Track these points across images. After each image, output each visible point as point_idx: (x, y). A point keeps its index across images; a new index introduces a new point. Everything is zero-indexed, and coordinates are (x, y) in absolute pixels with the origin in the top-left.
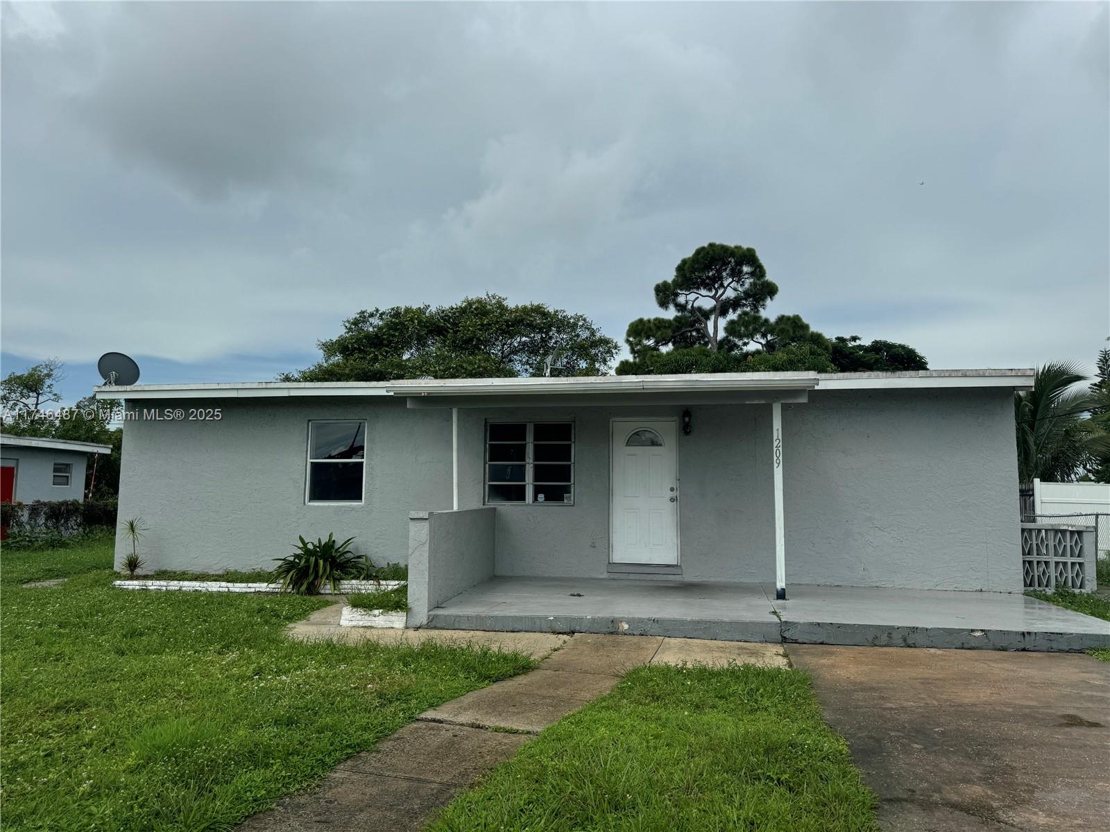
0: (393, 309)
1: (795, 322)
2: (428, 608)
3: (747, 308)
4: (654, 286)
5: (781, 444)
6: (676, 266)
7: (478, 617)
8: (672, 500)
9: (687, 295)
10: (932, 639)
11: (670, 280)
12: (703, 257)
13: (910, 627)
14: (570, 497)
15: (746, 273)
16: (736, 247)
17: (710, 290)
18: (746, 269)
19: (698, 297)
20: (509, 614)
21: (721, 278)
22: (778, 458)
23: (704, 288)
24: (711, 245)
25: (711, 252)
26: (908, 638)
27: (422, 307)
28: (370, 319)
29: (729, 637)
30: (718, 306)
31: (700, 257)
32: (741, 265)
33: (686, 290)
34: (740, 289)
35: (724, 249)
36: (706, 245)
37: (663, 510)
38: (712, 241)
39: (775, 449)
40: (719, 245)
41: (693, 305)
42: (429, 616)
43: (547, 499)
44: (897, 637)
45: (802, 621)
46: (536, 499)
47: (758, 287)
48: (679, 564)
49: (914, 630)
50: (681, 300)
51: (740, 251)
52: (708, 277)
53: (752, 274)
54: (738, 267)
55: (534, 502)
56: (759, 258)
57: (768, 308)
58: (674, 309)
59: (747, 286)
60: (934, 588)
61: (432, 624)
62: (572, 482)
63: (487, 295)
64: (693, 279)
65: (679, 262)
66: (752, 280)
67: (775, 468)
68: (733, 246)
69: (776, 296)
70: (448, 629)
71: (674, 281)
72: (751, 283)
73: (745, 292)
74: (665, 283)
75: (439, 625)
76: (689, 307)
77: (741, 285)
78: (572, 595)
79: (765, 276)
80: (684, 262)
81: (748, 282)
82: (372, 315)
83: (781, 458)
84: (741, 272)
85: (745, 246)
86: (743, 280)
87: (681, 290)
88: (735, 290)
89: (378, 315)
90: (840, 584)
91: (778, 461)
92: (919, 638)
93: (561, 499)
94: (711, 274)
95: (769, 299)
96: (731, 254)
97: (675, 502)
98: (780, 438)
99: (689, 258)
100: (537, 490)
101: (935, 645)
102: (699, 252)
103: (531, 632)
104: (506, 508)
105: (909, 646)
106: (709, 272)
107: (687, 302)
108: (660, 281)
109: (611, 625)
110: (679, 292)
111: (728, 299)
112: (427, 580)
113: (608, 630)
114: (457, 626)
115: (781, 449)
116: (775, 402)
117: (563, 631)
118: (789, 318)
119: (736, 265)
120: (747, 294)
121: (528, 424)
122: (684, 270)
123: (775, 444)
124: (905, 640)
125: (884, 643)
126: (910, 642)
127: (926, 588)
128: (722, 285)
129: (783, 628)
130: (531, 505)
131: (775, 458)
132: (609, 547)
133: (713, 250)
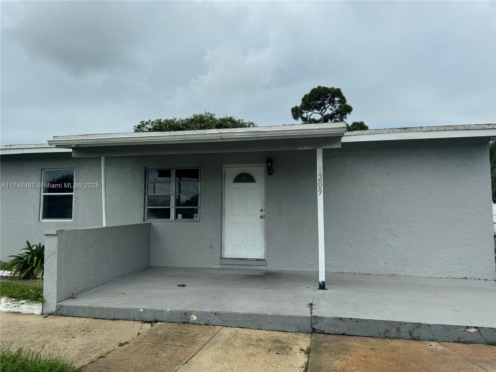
0: (157, 120)
1: (361, 125)
2: (57, 300)
3: (337, 119)
4: (291, 109)
5: (322, 178)
6: (302, 99)
7: (90, 308)
8: (262, 217)
9: (307, 113)
10: (433, 333)
11: (299, 106)
12: (314, 93)
13: (415, 323)
14: (198, 215)
15: (337, 101)
16: (331, 88)
17: (319, 110)
18: (337, 99)
19: (312, 114)
20: (112, 306)
21: (324, 104)
22: (320, 188)
23: (316, 109)
24: (319, 87)
25: (319, 91)
26: (413, 332)
27: (172, 119)
28: (147, 125)
29: (272, 328)
30: (323, 118)
31: (313, 93)
32: (334, 97)
33: (307, 110)
34: (334, 109)
35: (325, 89)
36: (316, 87)
37: (256, 223)
38: (319, 85)
39: (318, 182)
40: (323, 87)
41: (310, 117)
42: (57, 306)
43: (183, 217)
44: (404, 332)
45: (328, 316)
46: (176, 217)
47: (342, 108)
48: (265, 259)
49: (419, 325)
50: (305, 115)
51: (334, 90)
52: (318, 104)
53: (339, 102)
54: (333, 98)
55: (175, 219)
56: (343, 93)
57: (347, 119)
58: (301, 120)
59: (337, 107)
60: (433, 276)
61: (59, 313)
62: (199, 206)
63: (205, 113)
64: (310, 105)
65: (303, 96)
66: (339, 105)
67: (318, 194)
68: (330, 87)
69: (351, 112)
70: (70, 316)
71: (301, 106)
72: (339, 106)
73: (336, 111)
74: (296, 107)
75: (64, 313)
76: (308, 119)
77: (334, 107)
78: (179, 286)
79: (346, 103)
80: (306, 96)
81: (338, 105)
82: (147, 123)
83: (322, 188)
84: (334, 101)
85: (336, 88)
86: (335, 105)
87: (305, 110)
88: (331, 110)
89: (150, 123)
90: (369, 272)
91: (320, 190)
92: (422, 333)
93: (192, 217)
94: (319, 102)
95: (348, 114)
96: (329, 91)
97: (263, 219)
98: (322, 173)
99: (308, 94)
100: (177, 212)
101: (435, 339)
102: (313, 91)
103: (127, 320)
104: (158, 223)
105: (414, 339)
106: (318, 101)
107: (307, 117)
108: (294, 106)
109: (184, 317)
110: (303, 111)
111: (328, 115)
112: (56, 280)
113: (182, 320)
114: (75, 314)
115: (322, 181)
116: (318, 147)
117: (150, 320)
118: (358, 123)
119: (332, 97)
120: (337, 112)
121: (172, 169)
122: (305, 100)
123: (318, 178)
124: (411, 334)
125: (392, 336)
126: (415, 335)
127: (427, 276)
128: (325, 108)
129: (313, 321)
130: (174, 221)
131: (318, 188)
132: (221, 248)
133: (320, 90)
